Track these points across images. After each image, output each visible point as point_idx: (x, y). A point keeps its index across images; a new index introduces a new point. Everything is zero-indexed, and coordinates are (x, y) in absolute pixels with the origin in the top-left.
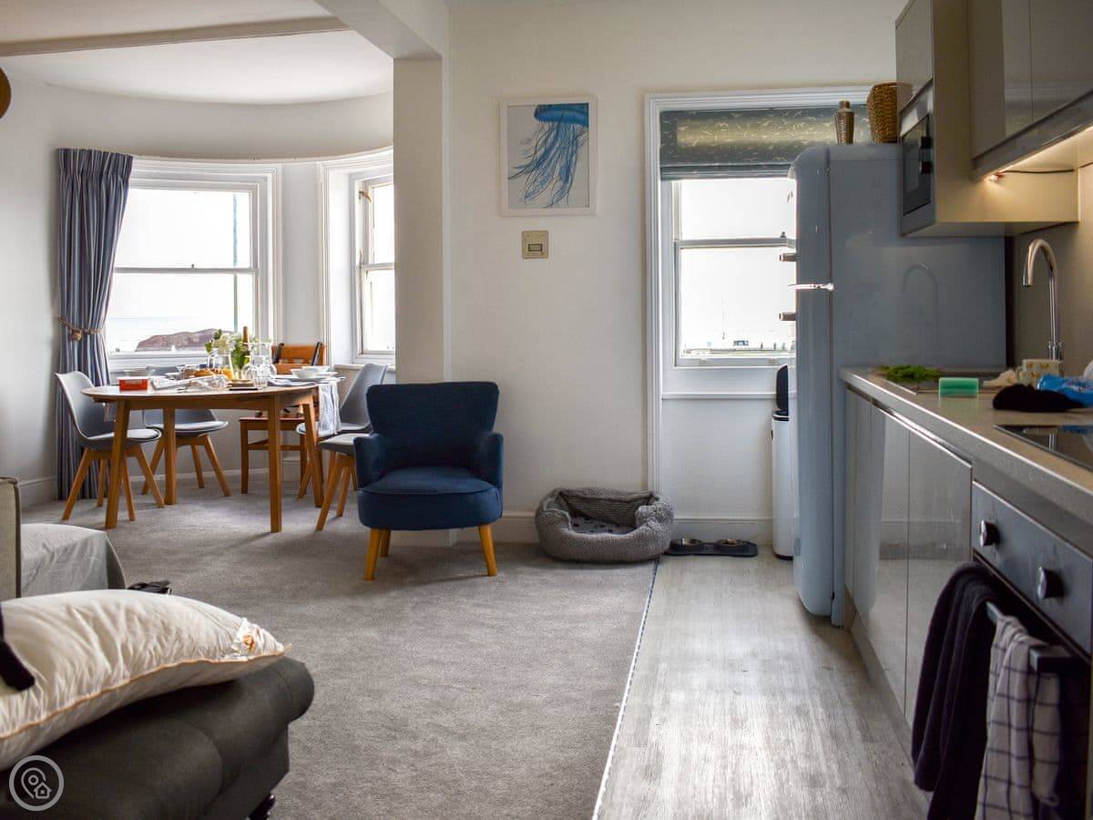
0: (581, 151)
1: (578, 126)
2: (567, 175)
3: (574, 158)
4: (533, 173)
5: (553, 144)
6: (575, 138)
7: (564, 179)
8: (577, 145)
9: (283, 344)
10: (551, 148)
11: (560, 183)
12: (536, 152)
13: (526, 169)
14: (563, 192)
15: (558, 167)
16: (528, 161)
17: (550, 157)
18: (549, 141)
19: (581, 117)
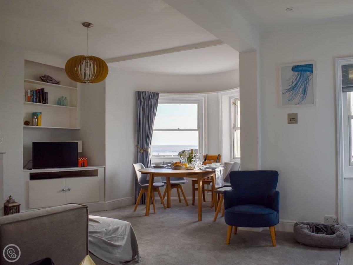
0: (310, 82)
1: (309, 73)
2: (305, 92)
3: (307, 85)
4: (292, 91)
5: (299, 80)
6: (308, 77)
7: (303, 93)
8: (308, 80)
9: (207, 155)
10: (298, 82)
11: (302, 95)
12: (292, 84)
13: (289, 90)
14: (303, 98)
15: (301, 88)
16: (289, 87)
17: (298, 85)
18: (298, 79)
19: (310, 69)
